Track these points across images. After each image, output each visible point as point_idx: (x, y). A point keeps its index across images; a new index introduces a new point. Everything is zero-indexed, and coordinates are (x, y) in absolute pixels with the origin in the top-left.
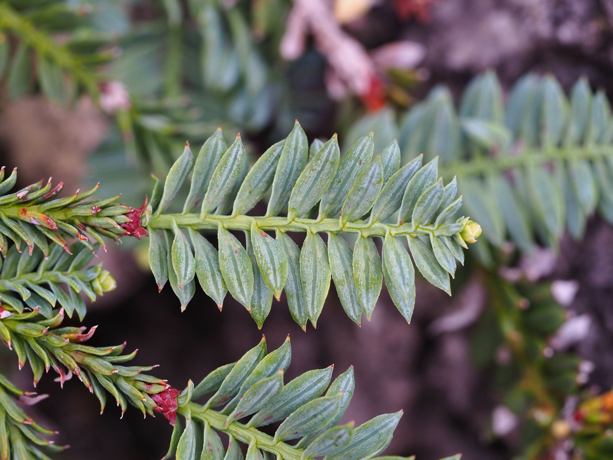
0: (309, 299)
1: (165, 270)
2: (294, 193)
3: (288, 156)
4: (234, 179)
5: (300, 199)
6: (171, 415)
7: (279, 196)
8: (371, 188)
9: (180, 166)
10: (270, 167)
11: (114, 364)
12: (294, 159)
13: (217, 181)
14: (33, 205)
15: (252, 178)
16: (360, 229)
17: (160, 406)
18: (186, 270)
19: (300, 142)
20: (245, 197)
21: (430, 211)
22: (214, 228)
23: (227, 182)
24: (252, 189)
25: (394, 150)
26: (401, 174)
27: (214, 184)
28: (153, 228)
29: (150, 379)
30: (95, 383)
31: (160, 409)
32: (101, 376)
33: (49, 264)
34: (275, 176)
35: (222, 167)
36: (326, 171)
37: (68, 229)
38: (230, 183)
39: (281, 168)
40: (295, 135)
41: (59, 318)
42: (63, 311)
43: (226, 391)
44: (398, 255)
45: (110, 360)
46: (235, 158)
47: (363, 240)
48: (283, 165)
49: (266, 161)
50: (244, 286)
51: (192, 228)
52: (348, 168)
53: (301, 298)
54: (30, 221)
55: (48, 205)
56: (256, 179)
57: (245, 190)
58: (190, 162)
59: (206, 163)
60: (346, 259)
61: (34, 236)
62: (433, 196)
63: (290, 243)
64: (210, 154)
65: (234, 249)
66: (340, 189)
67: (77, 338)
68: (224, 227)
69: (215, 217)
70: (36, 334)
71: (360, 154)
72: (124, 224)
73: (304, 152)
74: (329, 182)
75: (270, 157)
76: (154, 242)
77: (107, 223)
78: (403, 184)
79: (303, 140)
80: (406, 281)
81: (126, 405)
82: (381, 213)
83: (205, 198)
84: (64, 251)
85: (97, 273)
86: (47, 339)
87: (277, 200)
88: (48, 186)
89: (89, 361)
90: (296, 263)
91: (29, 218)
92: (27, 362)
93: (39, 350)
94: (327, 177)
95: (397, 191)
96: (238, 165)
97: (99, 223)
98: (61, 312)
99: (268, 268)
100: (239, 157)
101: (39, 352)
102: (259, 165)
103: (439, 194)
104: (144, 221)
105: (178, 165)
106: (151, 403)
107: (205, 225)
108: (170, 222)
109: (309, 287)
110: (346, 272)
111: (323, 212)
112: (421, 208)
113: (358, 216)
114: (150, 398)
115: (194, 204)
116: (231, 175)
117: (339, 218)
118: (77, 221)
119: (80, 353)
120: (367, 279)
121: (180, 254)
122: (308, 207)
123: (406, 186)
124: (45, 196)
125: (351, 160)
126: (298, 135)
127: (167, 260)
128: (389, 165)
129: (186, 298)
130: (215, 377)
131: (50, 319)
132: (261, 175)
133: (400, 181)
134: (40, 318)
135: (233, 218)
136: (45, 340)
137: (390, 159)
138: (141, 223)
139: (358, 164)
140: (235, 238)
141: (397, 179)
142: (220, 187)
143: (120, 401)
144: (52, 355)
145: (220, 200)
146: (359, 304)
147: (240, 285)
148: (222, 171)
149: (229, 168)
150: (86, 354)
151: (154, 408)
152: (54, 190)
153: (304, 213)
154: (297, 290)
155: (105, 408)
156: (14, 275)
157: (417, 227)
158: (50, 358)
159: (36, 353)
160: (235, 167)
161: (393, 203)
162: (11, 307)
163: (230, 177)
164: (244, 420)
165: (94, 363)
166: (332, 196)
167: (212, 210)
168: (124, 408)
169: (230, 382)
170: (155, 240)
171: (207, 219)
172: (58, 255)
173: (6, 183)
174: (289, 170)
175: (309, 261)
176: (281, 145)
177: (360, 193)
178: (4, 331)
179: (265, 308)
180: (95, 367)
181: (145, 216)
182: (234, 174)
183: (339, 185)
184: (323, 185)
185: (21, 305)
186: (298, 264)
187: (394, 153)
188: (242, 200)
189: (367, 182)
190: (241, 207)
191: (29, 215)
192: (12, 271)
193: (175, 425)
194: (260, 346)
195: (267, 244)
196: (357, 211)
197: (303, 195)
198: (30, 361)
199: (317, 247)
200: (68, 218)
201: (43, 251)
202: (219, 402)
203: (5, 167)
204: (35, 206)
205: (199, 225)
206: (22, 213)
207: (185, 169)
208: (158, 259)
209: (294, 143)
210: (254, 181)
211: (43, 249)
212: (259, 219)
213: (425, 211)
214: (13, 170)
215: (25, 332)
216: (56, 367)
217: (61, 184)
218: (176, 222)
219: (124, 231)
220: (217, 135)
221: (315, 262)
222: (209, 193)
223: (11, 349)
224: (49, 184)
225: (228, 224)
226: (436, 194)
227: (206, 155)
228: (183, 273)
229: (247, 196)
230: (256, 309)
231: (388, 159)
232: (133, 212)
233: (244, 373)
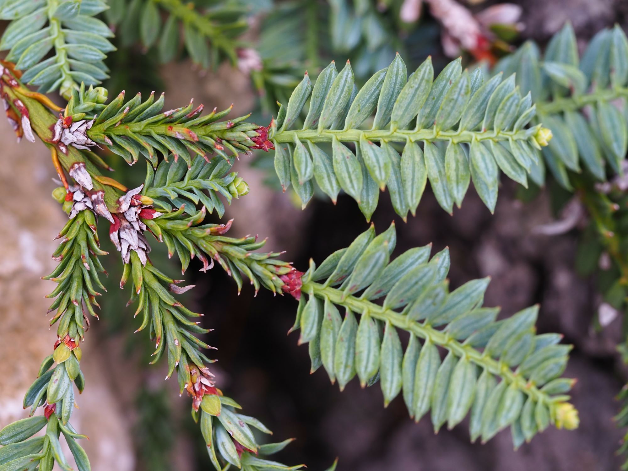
0: (409, 193)
1: (288, 175)
2: (396, 108)
3: (391, 80)
4: (345, 99)
5: (400, 113)
6: (297, 292)
7: (383, 113)
8: (460, 98)
9: (300, 90)
10: (375, 90)
11: (248, 250)
12: (395, 83)
13: (331, 100)
14: (178, 124)
15: (360, 99)
16: (451, 136)
17: (288, 285)
18: (306, 169)
19: (401, 70)
20: (355, 115)
21: (509, 119)
22: (329, 141)
23: (339, 102)
24: (361, 108)
25: (478, 75)
26: (484, 89)
27: (328, 103)
28: (279, 142)
29: (279, 263)
30: (232, 268)
31: (287, 288)
32: (237, 260)
33: (193, 173)
34: (380, 96)
35: (335, 88)
36: (422, 88)
37: (207, 141)
38: (342, 103)
39: (385, 90)
40: (396, 63)
41: (202, 214)
42: (205, 208)
43: (342, 271)
44: (483, 156)
45: (245, 248)
46: (346, 81)
47: (453, 145)
48: (386, 87)
49: (372, 84)
50: (355, 183)
51: (311, 141)
52: (440, 88)
53: (402, 194)
54: (176, 136)
55: (190, 123)
56: (364, 100)
57: (355, 109)
58: (309, 88)
59: (322, 88)
60: (439, 162)
61: (179, 150)
62: (512, 104)
63: (392, 151)
64: (326, 81)
65: (346, 155)
66: (434, 105)
67: (216, 231)
68: (337, 139)
69: (330, 132)
70: (182, 228)
71: (450, 76)
72: (254, 138)
73: (404, 78)
74: (424, 98)
75: (375, 81)
76: (279, 152)
77: (240, 137)
78: (486, 97)
79: (403, 68)
80: (490, 173)
81: (259, 286)
82: (468, 123)
83: (322, 115)
84: (206, 162)
85: (232, 177)
86: (192, 232)
87: (381, 116)
88: (191, 106)
89: (227, 248)
90: (398, 168)
91: (175, 133)
92: (176, 252)
93: (185, 241)
94: (423, 94)
95: (482, 104)
96: (348, 87)
97: (233, 137)
98: (203, 209)
99: (374, 166)
100: (349, 80)
101: (185, 243)
102: (366, 88)
103: (516, 101)
104: (270, 134)
105: (299, 89)
106: (280, 282)
107: (321, 138)
108: (292, 136)
109: (408, 184)
110: (440, 172)
111: (420, 123)
112: (502, 115)
113: (449, 126)
114: (278, 279)
115: (312, 122)
116: (343, 95)
117: (432, 129)
118: (215, 136)
119: (220, 243)
120: (457, 176)
121: (301, 158)
122: (407, 120)
123: (489, 99)
124: (188, 115)
125: (443, 81)
126: (398, 63)
127: (290, 167)
128: (474, 87)
129: (306, 198)
130: (333, 260)
131: (194, 216)
132: (368, 96)
133: (484, 95)
134: (186, 216)
135: (345, 132)
136: (190, 233)
137: (475, 82)
138: (268, 137)
139: (448, 84)
140: (347, 148)
141: (481, 93)
142: (334, 105)
143: (254, 281)
144: (196, 246)
145: (334, 118)
146: (451, 196)
147: (351, 181)
148: (335, 92)
149: (341, 89)
150: (225, 244)
151: (283, 287)
152: (196, 110)
153: (404, 126)
154: (399, 188)
155: (242, 289)
156: (165, 184)
157: (498, 133)
158: (195, 249)
159: (183, 245)
160: (346, 88)
161: (478, 115)
162: (162, 208)
163: (342, 98)
164: (358, 295)
165: (232, 250)
166: (428, 110)
167: (328, 127)
168: (257, 287)
169: (345, 261)
170: (280, 151)
171: (323, 133)
172: (201, 165)
173: (155, 105)
174: (391, 92)
175: (408, 164)
176: (384, 72)
177: (451, 104)
178: (156, 228)
179: (373, 203)
180: (232, 253)
181: (272, 130)
182: (345, 95)
183: (434, 101)
184: (420, 101)
185: (170, 206)
186: (399, 167)
187: (479, 77)
188: (353, 117)
189: (457, 93)
190: (351, 123)
191: (175, 130)
192: (163, 182)
193: (300, 300)
194: (370, 231)
195: (373, 150)
196: (449, 121)
197: (403, 109)
198: (178, 253)
199: (415, 153)
200: (207, 133)
201: (187, 162)
202: (337, 281)
203: (154, 91)
204: (180, 125)
205: (316, 138)
206: (169, 129)
207: (305, 93)
208: (283, 165)
209: (395, 70)
210: (363, 101)
211: (187, 161)
212: (367, 132)
213: (504, 118)
214: (161, 94)
215: (173, 228)
216: (199, 256)
217: (201, 106)
218: (298, 136)
219: (254, 144)
220: (331, 67)
221: (414, 164)
222: (325, 110)
223: (162, 241)
224: (191, 104)
225: (340, 137)
226: (513, 101)
227: (322, 82)
228: (303, 171)
229: (357, 114)
230: (365, 205)
231: (473, 82)
232: (261, 129)
233: (357, 254)
